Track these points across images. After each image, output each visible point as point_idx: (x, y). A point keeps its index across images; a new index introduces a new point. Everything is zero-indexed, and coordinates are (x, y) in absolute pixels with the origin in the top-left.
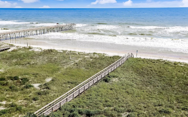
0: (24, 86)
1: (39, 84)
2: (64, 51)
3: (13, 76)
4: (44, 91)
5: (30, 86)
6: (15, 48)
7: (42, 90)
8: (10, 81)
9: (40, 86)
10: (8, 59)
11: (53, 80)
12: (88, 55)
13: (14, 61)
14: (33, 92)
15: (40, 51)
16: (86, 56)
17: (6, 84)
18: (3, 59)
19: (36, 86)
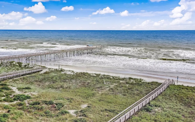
0: (59, 111)
1: (75, 111)
2: (98, 75)
3: (48, 100)
4: (81, 119)
5: (66, 112)
6: (47, 70)
7: (79, 118)
8: (44, 106)
9: (76, 113)
10: (40, 82)
11: (89, 107)
12: (123, 79)
13: (47, 84)
14: (69, 119)
15: (72, 74)
16: (121, 81)
17: (41, 109)
18: (36, 81)
19: (72, 112)
